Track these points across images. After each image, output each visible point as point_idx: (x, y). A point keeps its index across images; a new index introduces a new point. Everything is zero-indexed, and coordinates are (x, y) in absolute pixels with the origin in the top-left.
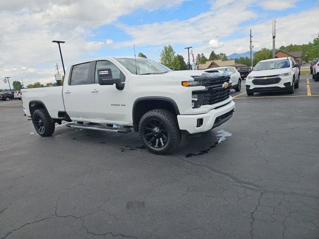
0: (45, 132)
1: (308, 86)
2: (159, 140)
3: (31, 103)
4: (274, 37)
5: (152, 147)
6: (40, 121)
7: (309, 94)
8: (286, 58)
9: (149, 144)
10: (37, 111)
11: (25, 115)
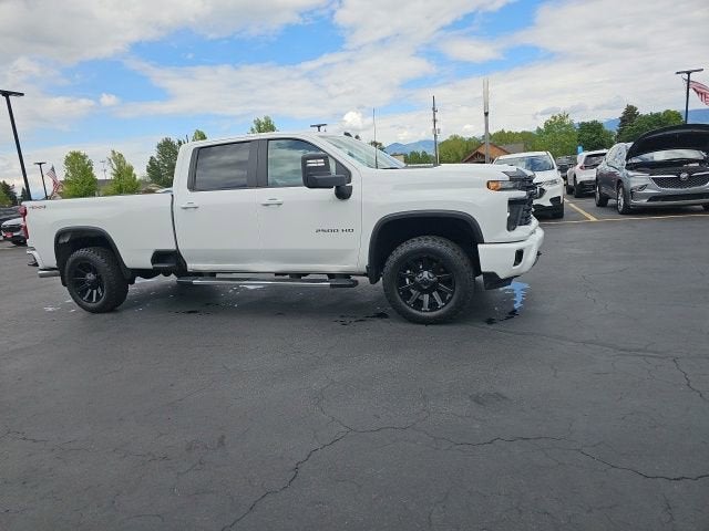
0: (106, 302)
1: (572, 205)
2: (431, 296)
3: (60, 235)
4: (486, 114)
5: (415, 311)
6: (90, 277)
7: (593, 219)
8: (544, 153)
9: (409, 305)
10: (81, 252)
11: (36, 265)
